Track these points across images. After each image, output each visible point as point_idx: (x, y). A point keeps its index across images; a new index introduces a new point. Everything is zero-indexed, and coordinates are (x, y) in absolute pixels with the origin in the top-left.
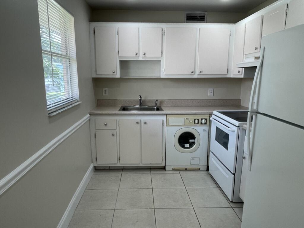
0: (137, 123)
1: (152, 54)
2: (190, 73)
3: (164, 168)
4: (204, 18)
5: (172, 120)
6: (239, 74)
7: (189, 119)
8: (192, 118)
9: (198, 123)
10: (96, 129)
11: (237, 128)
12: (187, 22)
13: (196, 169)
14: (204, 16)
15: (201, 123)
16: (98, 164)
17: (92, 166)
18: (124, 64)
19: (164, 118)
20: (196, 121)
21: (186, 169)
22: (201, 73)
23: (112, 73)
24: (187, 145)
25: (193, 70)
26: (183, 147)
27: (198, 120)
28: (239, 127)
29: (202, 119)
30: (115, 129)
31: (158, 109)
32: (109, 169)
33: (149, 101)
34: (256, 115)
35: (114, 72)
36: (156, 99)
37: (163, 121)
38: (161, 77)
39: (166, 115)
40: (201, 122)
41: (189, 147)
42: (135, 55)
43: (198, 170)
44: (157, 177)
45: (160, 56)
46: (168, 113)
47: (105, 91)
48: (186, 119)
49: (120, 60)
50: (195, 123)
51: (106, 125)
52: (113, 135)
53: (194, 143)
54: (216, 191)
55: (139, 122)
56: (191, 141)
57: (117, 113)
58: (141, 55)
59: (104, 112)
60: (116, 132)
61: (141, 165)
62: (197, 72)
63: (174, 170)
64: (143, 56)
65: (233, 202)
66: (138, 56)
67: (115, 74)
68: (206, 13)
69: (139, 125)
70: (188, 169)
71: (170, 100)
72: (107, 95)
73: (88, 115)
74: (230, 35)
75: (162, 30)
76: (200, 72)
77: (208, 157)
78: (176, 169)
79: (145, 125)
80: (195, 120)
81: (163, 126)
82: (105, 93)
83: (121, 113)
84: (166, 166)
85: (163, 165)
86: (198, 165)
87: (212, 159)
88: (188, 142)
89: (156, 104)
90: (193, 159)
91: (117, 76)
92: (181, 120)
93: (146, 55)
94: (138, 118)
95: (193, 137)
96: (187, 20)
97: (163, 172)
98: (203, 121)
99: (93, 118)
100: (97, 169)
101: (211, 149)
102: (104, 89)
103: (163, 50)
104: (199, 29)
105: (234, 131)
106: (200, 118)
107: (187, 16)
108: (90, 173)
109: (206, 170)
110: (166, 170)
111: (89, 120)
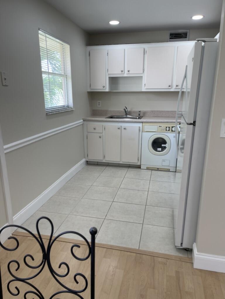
0: (119, 128)
1: (135, 71)
2: (168, 87)
3: (139, 167)
4: (187, 36)
5: (147, 127)
7: (161, 127)
8: (164, 126)
9: (169, 130)
10: (89, 132)
12: (170, 41)
13: (167, 169)
14: (187, 34)
15: (172, 131)
16: (89, 159)
17: (84, 160)
18: (114, 80)
19: (140, 125)
20: (167, 129)
21: (158, 169)
22: (177, 87)
23: (102, 88)
24: (160, 149)
25: (170, 84)
26: (156, 150)
27: (169, 127)
29: (172, 127)
30: (102, 132)
31: (139, 118)
32: (98, 164)
33: (134, 112)
35: (104, 87)
36: (139, 110)
37: (139, 127)
38: (143, 91)
39: (142, 122)
40: (172, 129)
41: (161, 150)
42: (121, 73)
43: (168, 171)
44: (131, 173)
45: (142, 72)
47: (99, 103)
48: (158, 126)
49: (109, 77)
50: (166, 130)
51: (95, 129)
52: (100, 137)
53: (165, 148)
55: (120, 127)
56: (163, 145)
57: (104, 120)
58: (126, 72)
59: (93, 119)
60: (103, 135)
61: (121, 163)
62: (174, 87)
63: (148, 169)
64: (128, 72)
66: (123, 73)
67: (104, 88)
68: (188, 31)
69: (119, 130)
70: (159, 169)
71: (152, 111)
72: (100, 106)
73: (82, 121)
75: (144, 50)
76: (177, 86)
78: (149, 168)
79: (124, 130)
80: (167, 127)
81: (139, 132)
82: (99, 105)
83: (107, 120)
84: (141, 165)
85: (139, 164)
86: (168, 166)
88: (160, 147)
89: (139, 114)
90: (164, 161)
92: (154, 128)
93: (130, 72)
94: (120, 125)
95: (165, 142)
96: (170, 38)
97: (139, 170)
98: (173, 129)
99: (85, 122)
100: (88, 163)
102: (98, 101)
103: (145, 67)
104: (178, 47)
106: (171, 126)
107: (170, 35)
108: (81, 164)
109: (175, 171)
110: (141, 168)
111: (83, 124)
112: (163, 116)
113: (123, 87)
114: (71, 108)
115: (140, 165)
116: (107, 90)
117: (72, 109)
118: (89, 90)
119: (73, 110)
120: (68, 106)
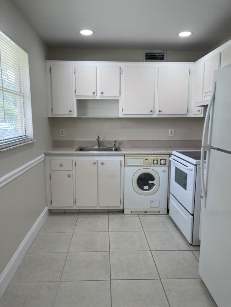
0: (94, 163)
1: (110, 93)
2: (149, 113)
3: (122, 211)
4: (164, 57)
5: (130, 161)
6: (198, 113)
7: (148, 159)
8: (152, 158)
9: (157, 164)
10: (52, 170)
11: (194, 166)
12: (146, 61)
13: (156, 212)
14: (164, 55)
15: (161, 164)
16: (53, 207)
17: (46, 209)
18: (82, 103)
19: (122, 158)
20: (155, 162)
21: (146, 212)
22: (160, 113)
23: (69, 113)
24: (146, 187)
25: (152, 110)
26: (142, 188)
27: (157, 160)
28: (196, 165)
29: (161, 160)
30: (71, 170)
31: (116, 150)
32: (64, 213)
33: (108, 142)
34: (209, 151)
35: (71, 112)
36: (114, 140)
37: (121, 161)
38: (120, 116)
39: (124, 155)
40: (160, 163)
41: (148, 188)
42: (92, 94)
43: (158, 213)
44: (114, 221)
45: (118, 95)
46: (125, 153)
47: (62, 131)
48: (144, 159)
49: (77, 100)
50: (154, 164)
51: (61, 166)
52: (69, 176)
53: (153, 185)
54: (176, 234)
55: (96, 162)
56: (150, 182)
57: (74, 153)
58: (99, 94)
59: (59, 152)
60: (73, 173)
61: (98, 208)
62: (157, 112)
63: (133, 213)
64: (101, 95)
65: (193, 244)
66: (95, 95)
67: (71, 113)
68: (165, 52)
69: (95, 166)
70: (147, 212)
71: (129, 140)
72: (64, 135)
73: (43, 155)
74: (190, 74)
75: (120, 69)
76: (160, 111)
77: (168, 199)
78: (135, 212)
79: (102, 166)
80: (154, 160)
81: (121, 167)
82: (62, 134)
83: (78, 153)
84: (125, 209)
85: (121, 208)
86: (158, 208)
87: (172, 201)
88: (147, 184)
89: (115, 145)
90: (152, 201)
91: (74, 115)
92: (139, 161)
93: (104, 94)
94: (96, 159)
95: (152, 178)
96: (146, 59)
97: (122, 216)
98: (163, 162)
99: (48, 158)
100: (51, 212)
101: (171, 191)
102: (61, 130)
103: (121, 89)
104: (158, 68)
105: (191, 170)
106: (159, 158)
107: (146, 55)
108: (44, 216)
109: (166, 213)
110: (125, 213)
111: (44, 160)
112: (141, 146)
113: (93, 113)
114: (30, 140)
115: (123, 210)
116: (75, 115)
117: (32, 140)
118: (50, 116)
119: (33, 143)
120: (26, 137)
